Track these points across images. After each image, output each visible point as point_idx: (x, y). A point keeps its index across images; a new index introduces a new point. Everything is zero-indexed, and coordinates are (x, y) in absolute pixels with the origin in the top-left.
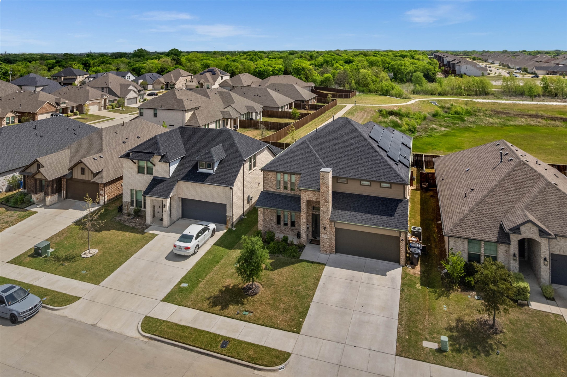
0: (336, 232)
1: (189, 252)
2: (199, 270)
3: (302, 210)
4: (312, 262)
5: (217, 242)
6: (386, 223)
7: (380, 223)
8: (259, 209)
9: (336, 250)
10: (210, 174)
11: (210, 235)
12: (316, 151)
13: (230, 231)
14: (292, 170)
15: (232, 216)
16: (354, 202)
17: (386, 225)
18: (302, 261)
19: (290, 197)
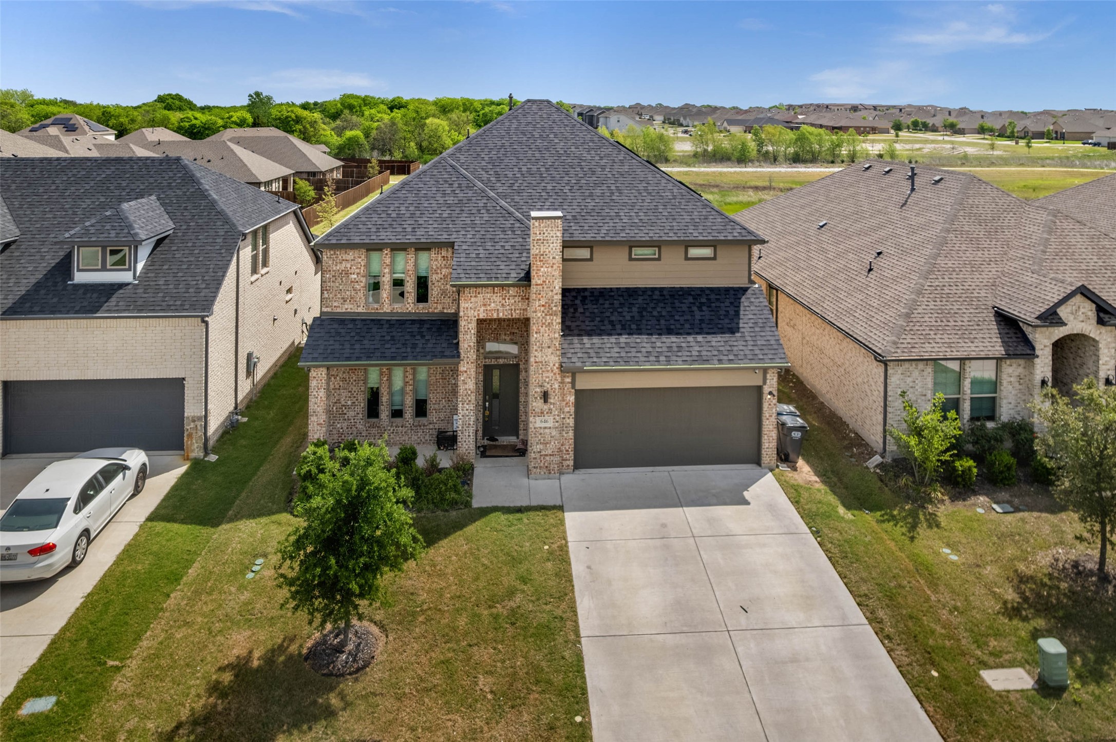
0: (578, 404)
1: (50, 565)
2: (99, 625)
3: (463, 355)
4: (519, 510)
5: (157, 509)
6: (726, 353)
7: (709, 354)
8: (313, 373)
9: (575, 460)
10: (121, 286)
11: (130, 490)
12: (482, 181)
13: (198, 467)
14: (421, 236)
15: (206, 416)
16: (620, 310)
17: (725, 358)
18: (485, 512)
19: (413, 322)
